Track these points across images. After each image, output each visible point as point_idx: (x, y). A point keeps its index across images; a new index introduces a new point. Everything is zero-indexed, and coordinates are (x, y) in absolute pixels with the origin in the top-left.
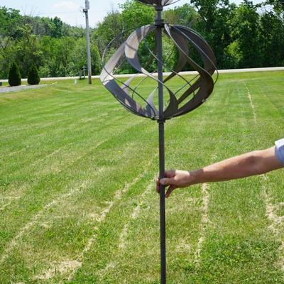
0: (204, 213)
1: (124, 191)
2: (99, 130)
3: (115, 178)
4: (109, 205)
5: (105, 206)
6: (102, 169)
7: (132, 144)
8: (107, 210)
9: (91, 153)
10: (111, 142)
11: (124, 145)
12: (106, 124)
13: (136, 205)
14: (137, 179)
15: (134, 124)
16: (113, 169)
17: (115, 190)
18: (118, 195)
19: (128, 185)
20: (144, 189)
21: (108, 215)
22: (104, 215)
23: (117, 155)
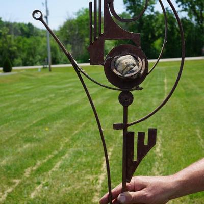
0: (96, 191)
1: (35, 168)
2: (41, 109)
3: (33, 156)
4: (15, 183)
5: (10, 184)
6: (27, 146)
7: (61, 122)
8: (10, 190)
9: (24, 131)
10: (44, 120)
11: (54, 122)
12: (50, 104)
13: (39, 183)
14: (50, 156)
15: (70, 104)
16: (36, 145)
17: (26, 168)
18: (27, 173)
19: (39, 163)
20: (52, 166)
21: (9, 195)
22: (5, 195)
23: (46, 131)
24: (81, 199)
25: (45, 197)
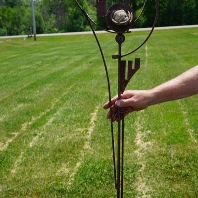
1: (30, 123)
2: (30, 75)
3: (27, 113)
4: (14, 135)
5: (10, 136)
6: (21, 106)
7: (50, 85)
8: (10, 141)
9: (17, 93)
10: (34, 84)
11: (44, 86)
12: (38, 70)
13: (35, 135)
14: (43, 113)
15: (57, 70)
16: (29, 105)
17: (23, 123)
18: (24, 127)
19: (34, 119)
20: (46, 122)
21: (10, 144)
22: (7, 145)
23: (37, 93)
24: (74, 146)
25: (42, 146)
